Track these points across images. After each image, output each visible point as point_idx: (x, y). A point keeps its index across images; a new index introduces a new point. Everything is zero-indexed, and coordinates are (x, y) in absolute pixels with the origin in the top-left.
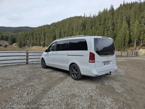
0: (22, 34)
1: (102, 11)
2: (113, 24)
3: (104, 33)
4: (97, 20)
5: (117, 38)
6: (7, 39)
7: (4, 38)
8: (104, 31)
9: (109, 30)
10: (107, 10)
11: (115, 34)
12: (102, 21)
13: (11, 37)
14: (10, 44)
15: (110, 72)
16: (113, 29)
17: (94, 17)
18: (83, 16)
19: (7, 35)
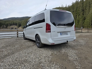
0: (24, 21)
1: (75, 2)
2: (83, 10)
3: (76, 17)
4: (71, 8)
5: (86, 20)
6: (16, 25)
7: (15, 24)
8: (76, 15)
9: (80, 15)
10: (78, 1)
11: (84, 18)
12: (74, 9)
13: (18, 23)
14: (18, 27)
15: (67, 41)
16: (83, 14)
17: (69, 6)
18: (61, 7)
19: (16, 22)
